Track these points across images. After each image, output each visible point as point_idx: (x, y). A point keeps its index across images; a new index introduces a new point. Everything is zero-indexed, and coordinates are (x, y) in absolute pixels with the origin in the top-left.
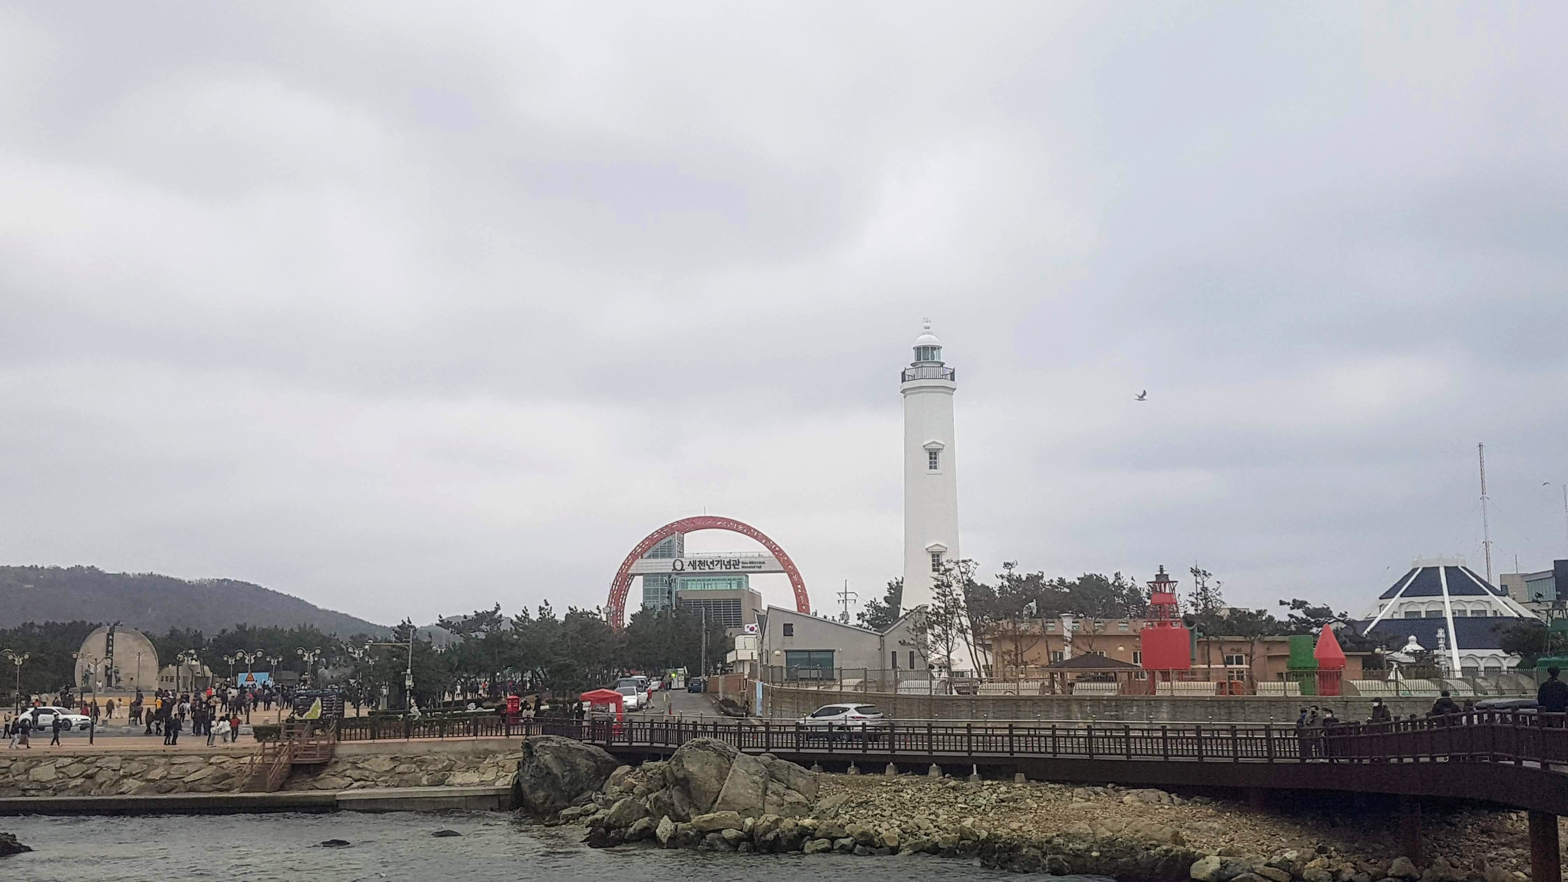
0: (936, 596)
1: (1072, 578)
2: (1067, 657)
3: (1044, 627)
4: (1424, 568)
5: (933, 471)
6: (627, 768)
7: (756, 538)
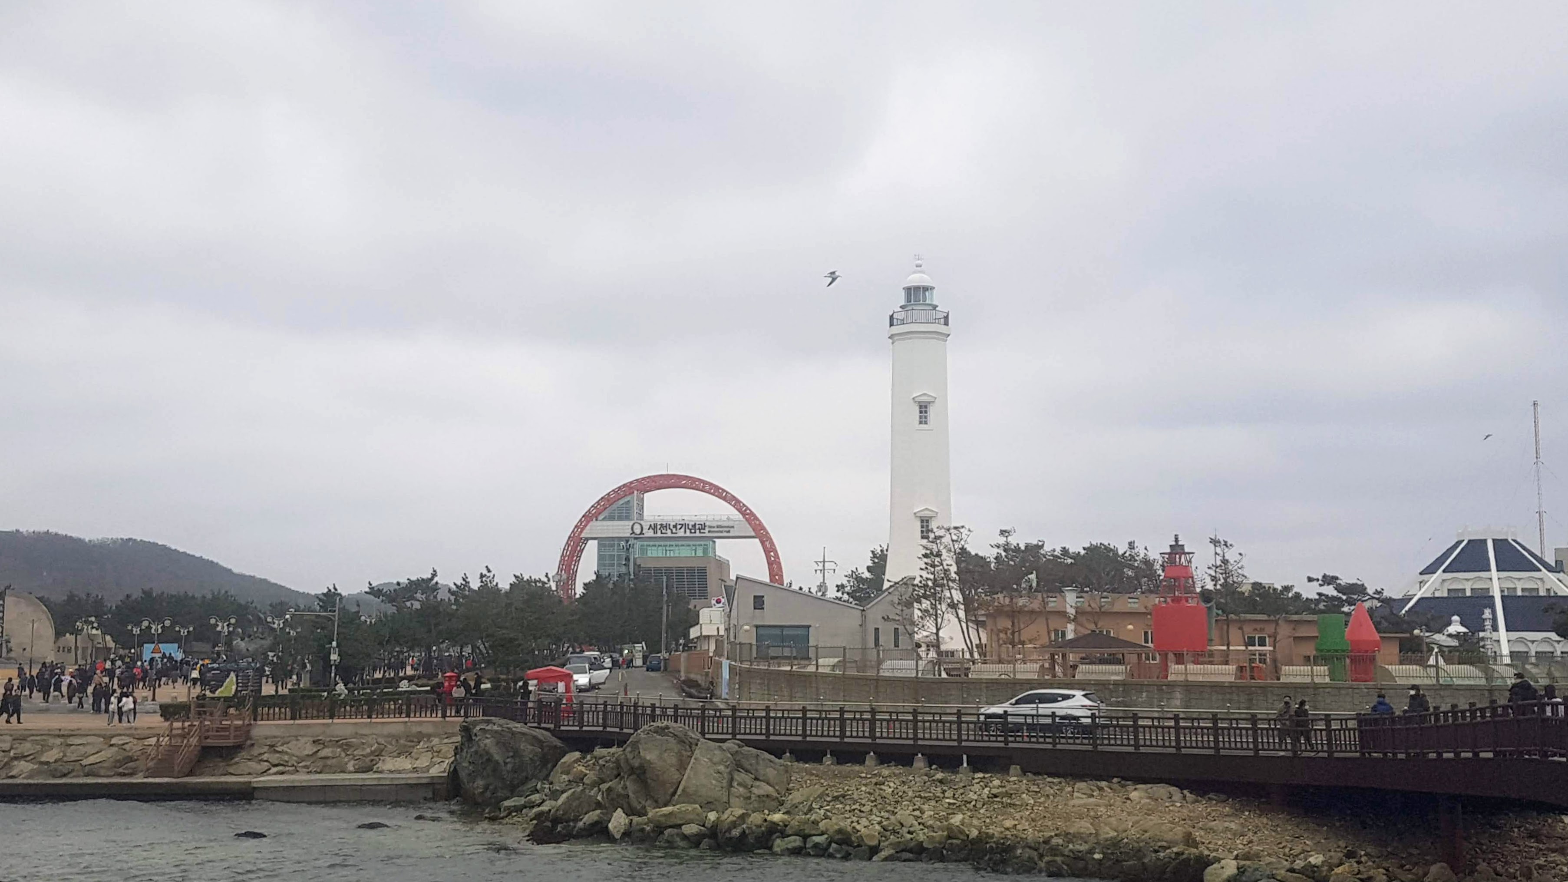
0: (924, 566)
1: (1077, 547)
2: (1070, 636)
3: (1044, 603)
4: (1469, 541)
5: (923, 426)
6: (577, 754)
7: (724, 499)
